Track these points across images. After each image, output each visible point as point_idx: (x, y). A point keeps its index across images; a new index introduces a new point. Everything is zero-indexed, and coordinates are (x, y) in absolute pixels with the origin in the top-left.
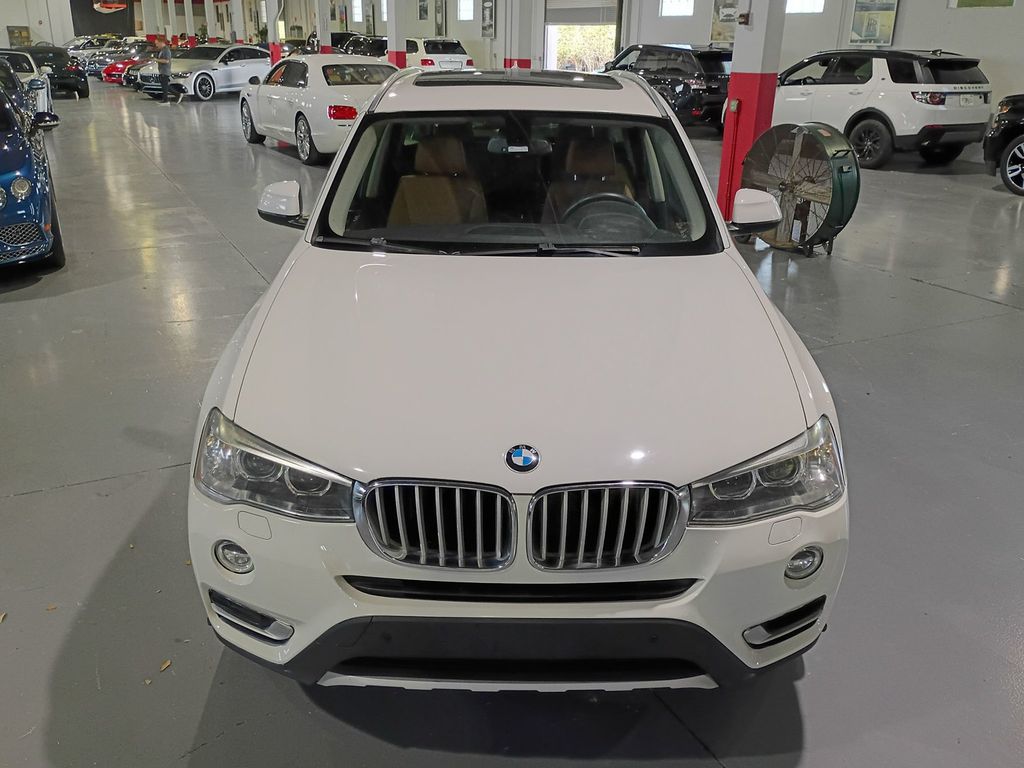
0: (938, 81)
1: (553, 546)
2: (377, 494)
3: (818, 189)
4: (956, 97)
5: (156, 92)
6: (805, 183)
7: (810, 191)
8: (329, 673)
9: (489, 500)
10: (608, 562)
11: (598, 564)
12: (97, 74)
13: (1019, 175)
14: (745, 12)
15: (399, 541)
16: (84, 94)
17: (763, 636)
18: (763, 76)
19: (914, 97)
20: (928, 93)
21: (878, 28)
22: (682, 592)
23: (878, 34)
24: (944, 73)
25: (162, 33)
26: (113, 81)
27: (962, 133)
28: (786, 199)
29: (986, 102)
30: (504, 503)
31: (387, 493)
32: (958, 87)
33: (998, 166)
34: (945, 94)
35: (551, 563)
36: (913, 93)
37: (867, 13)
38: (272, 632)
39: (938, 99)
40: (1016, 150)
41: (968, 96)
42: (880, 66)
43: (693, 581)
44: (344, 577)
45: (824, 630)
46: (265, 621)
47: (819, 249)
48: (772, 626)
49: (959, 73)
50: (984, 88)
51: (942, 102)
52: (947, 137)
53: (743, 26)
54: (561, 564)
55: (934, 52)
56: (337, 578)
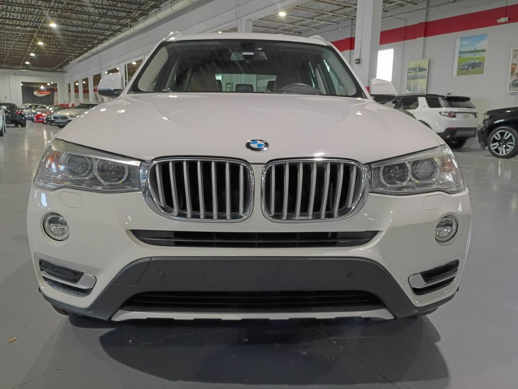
0: (451, 106)
1: (279, 208)
2: (157, 168)
4: (461, 115)
5: (61, 124)
8: (120, 311)
9: (235, 168)
10: (317, 216)
11: (310, 217)
12: (32, 119)
13: (497, 148)
14: (358, 58)
15: (172, 205)
16: (23, 125)
17: (421, 284)
19: (441, 114)
20: (447, 112)
21: (419, 87)
22: (368, 241)
23: (419, 90)
24: (454, 103)
25: (67, 103)
26: (40, 122)
27: (465, 132)
29: (476, 117)
31: (164, 167)
32: (461, 110)
33: (486, 145)
34: (456, 113)
35: (278, 216)
36: (440, 112)
37: (413, 81)
38: (81, 284)
39: (452, 115)
40: (494, 136)
41: (467, 114)
42: (422, 101)
43: (375, 233)
44: (131, 230)
45: (457, 291)
46: (76, 275)
49: (461, 103)
50: (474, 110)
51: (454, 116)
52: (458, 134)
53: (357, 65)
54: (285, 217)
55: (448, 94)
56: (127, 231)
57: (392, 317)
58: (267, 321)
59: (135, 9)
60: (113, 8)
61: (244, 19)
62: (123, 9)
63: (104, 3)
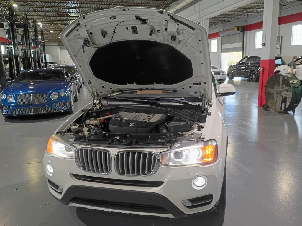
2: (80, 151)
3: (288, 93)
6: (284, 91)
7: (286, 94)
8: (70, 202)
11: (136, 174)
18: (270, 60)
22: (160, 185)
28: (278, 96)
30: (109, 155)
35: (123, 173)
38: (59, 190)
43: (163, 182)
44: (72, 174)
46: (57, 187)
47: (291, 112)
48: (192, 200)
53: (263, 46)
54: (126, 174)
56: (70, 174)
57: (174, 218)
58: (120, 213)
59: (162, 4)
60: (148, 5)
61: (204, 18)
62: (154, 5)
63: (142, 3)
